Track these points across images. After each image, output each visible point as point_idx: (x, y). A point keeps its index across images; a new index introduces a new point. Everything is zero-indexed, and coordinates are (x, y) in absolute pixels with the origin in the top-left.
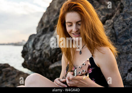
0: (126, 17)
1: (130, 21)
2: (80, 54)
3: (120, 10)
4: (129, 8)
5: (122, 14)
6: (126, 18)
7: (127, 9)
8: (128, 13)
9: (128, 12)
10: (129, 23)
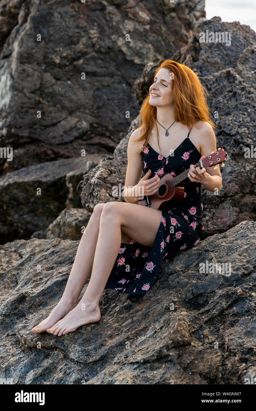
0: (205, 72)
1: (214, 83)
2: (167, 136)
3: (193, 54)
4: (211, 53)
5: (196, 63)
6: (206, 75)
7: (208, 54)
8: (208, 62)
9: (209, 60)
10: (213, 86)
